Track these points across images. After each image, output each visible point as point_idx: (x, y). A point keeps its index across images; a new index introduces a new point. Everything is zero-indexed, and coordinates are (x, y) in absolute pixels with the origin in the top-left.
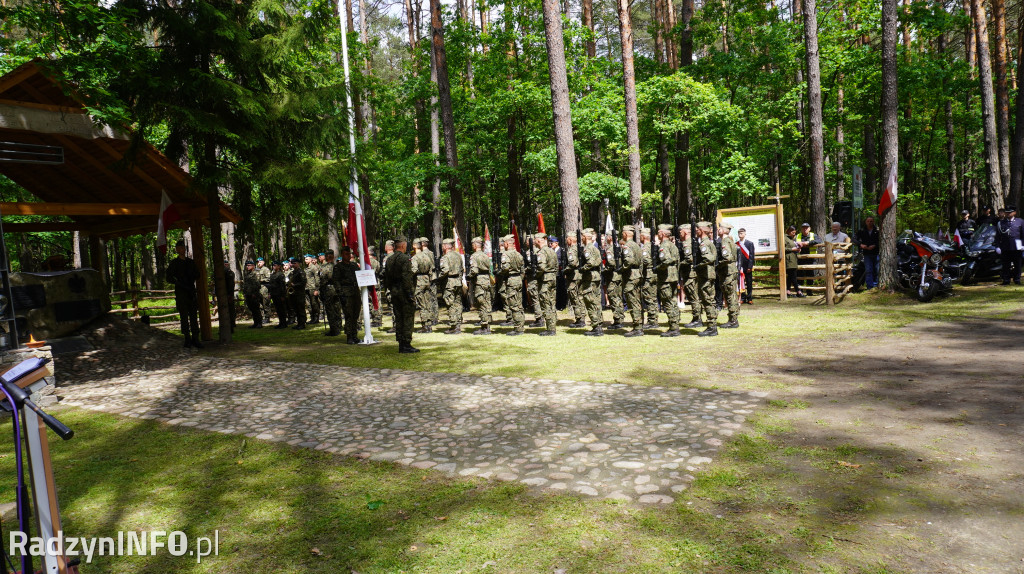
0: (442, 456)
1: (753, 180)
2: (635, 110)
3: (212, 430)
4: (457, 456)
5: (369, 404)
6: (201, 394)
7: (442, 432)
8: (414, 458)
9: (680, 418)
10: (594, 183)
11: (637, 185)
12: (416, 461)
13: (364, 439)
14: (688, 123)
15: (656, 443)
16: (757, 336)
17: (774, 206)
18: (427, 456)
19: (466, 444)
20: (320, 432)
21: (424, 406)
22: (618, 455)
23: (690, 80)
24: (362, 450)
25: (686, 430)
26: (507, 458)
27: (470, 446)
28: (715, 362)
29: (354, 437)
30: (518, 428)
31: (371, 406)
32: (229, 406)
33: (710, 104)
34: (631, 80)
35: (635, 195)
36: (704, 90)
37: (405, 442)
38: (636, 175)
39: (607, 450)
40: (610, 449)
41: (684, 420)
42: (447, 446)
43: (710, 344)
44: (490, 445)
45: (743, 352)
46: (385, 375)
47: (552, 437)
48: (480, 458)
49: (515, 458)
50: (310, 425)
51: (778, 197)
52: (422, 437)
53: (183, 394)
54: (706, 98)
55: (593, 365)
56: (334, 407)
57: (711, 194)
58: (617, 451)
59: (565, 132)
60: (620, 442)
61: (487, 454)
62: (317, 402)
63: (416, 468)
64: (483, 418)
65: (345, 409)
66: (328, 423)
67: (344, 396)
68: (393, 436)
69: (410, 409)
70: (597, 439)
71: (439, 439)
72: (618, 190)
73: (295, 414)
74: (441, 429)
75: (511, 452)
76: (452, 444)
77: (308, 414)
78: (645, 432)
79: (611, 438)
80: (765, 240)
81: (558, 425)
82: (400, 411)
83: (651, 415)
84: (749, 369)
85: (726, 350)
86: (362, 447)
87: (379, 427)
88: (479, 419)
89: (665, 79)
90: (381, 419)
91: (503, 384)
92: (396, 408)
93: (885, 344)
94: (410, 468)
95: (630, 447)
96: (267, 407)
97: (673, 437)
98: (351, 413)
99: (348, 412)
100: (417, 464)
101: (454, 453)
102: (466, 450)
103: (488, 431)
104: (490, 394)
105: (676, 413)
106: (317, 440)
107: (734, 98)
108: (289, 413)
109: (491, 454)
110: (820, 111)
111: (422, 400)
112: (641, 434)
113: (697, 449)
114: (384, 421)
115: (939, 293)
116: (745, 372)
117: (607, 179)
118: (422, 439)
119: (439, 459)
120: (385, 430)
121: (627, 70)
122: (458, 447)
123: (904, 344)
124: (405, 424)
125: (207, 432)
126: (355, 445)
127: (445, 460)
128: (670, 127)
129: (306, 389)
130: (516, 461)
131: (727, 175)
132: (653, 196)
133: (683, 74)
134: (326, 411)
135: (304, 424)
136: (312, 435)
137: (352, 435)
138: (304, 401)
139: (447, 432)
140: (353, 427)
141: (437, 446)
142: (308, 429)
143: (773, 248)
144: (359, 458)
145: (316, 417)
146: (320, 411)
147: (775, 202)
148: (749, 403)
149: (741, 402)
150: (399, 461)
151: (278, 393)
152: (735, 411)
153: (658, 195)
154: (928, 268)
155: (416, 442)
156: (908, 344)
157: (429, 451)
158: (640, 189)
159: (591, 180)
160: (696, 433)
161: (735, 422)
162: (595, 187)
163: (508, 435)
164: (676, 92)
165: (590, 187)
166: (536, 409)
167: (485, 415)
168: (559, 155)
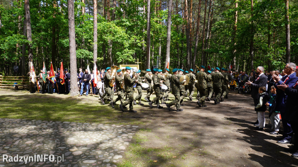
1: (131, 57)
2: (96, 31)
9: (109, 137)
10: (82, 53)
14: (113, 38)
15: (101, 150)
17: (137, 65)
22: (85, 157)
23: (114, 25)
25: (112, 143)
33: (120, 33)
34: (96, 21)
35: (95, 58)
36: (119, 29)
38: (96, 51)
40: (82, 154)
51: (138, 63)
54: (119, 31)
57: (119, 60)
58: (85, 155)
59: (72, 34)
60: (87, 150)
64: (28, 141)
70: (77, 149)
72: (90, 55)
79: (83, 148)
81: (61, 143)
88: (26, 141)
89: (107, 23)
95: (90, 153)
97: (107, 146)
107: (126, 32)
113: (117, 152)
116: (130, 118)
117: (87, 52)
121: (95, 18)
128: (108, 38)
131: (124, 55)
132: (101, 59)
133: (113, 23)
147: (137, 64)
148: (133, 130)
149: (130, 130)
152: (129, 134)
153: (102, 58)
158: (96, 56)
159: (81, 51)
160: (116, 144)
161: (129, 138)
162: (82, 54)
163: (38, 149)
164: (110, 27)
165: (81, 54)
166: (52, 135)
167: (29, 139)
168: (70, 41)
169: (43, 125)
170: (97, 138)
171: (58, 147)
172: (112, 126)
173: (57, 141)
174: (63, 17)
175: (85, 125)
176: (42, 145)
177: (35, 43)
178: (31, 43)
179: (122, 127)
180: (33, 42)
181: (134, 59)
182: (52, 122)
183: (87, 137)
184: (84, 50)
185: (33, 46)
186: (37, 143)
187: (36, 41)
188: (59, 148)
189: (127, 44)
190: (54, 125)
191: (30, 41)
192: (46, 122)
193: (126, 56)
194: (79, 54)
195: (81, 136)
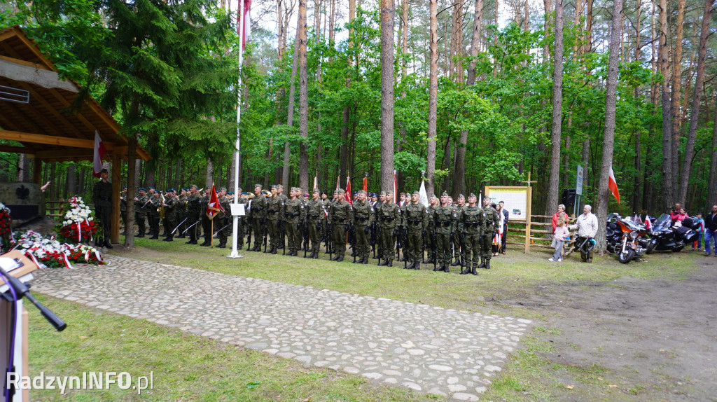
0: (299, 349)
1: (515, 170)
2: (435, 111)
3: (121, 313)
4: (311, 350)
5: (240, 303)
6: (112, 284)
7: (297, 330)
8: (278, 349)
9: (472, 334)
10: (404, 159)
11: (432, 164)
12: (280, 351)
13: (239, 331)
15: (458, 353)
16: (514, 277)
17: (526, 187)
18: (288, 349)
19: (317, 342)
20: (204, 322)
21: (281, 309)
22: (431, 359)
23: (475, 95)
24: (238, 339)
25: (478, 344)
26: (349, 355)
27: (320, 343)
28: (489, 294)
29: (232, 328)
30: (354, 332)
31: (242, 306)
32: (133, 296)
34: (435, 91)
35: (430, 171)
36: (485, 103)
37: (271, 335)
38: (432, 157)
39: (422, 355)
40: (425, 354)
41: (476, 337)
42: (303, 342)
43: (482, 280)
44: (335, 344)
45: (506, 288)
46: (250, 282)
47: (381, 342)
48: (329, 353)
49: (355, 355)
50: (197, 316)
51: (529, 182)
52: (283, 333)
53: (97, 283)
54: (485, 109)
55: (401, 288)
56: (214, 304)
58: (431, 357)
59: (389, 122)
60: (432, 349)
61: (334, 351)
62: (201, 299)
63: (280, 357)
64: (327, 322)
65: (222, 306)
66: (210, 315)
67: (220, 296)
68: (261, 331)
69: (271, 310)
70: (414, 345)
71: (296, 336)
72: (419, 166)
73: (185, 306)
74: (297, 328)
75: (352, 351)
76: (306, 341)
77: (194, 307)
78: (448, 344)
79: (425, 346)
80: (518, 211)
81: (383, 332)
82: (264, 311)
83: (450, 330)
84: (513, 301)
85: (494, 286)
86: (239, 337)
87: (249, 322)
88: (324, 323)
89: (458, 93)
90: (250, 316)
91: (338, 297)
92: (261, 309)
93: (605, 291)
94: (276, 356)
95: (440, 354)
96: (162, 299)
97: (470, 349)
98: (227, 309)
99: (225, 308)
100: (281, 354)
101: (309, 348)
102: (317, 346)
103: (332, 333)
104: (330, 304)
105: (469, 330)
106: (203, 328)
107: (501, 109)
108: (180, 305)
109: (337, 351)
110: (560, 126)
111: (279, 304)
112: (446, 345)
113: (489, 360)
114: (253, 318)
115: (633, 258)
116: (510, 304)
117: (415, 158)
118: (283, 335)
119: (298, 352)
120: (254, 325)
121: (433, 84)
122: (311, 343)
123: (618, 293)
124: (269, 322)
125: (118, 314)
126: (232, 334)
127: (302, 352)
128: (460, 127)
129: (191, 288)
130: (356, 358)
131: (496, 163)
132: (444, 172)
133: (471, 91)
134: (208, 306)
135: (192, 314)
136: (199, 324)
137: (229, 327)
138: (191, 297)
139: (301, 331)
140: (229, 320)
141: (295, 342)
142: (195, 319)
143: (522, 217)
144: (236, 346)
145: (200, 310)
146: (204, 306)
147: (525, 184)
148: (520, 327)
149: (514, 326)
150: (268, 351)
151: (170, 289)
152: (511, 333)
153: (446, 172)
154: (628, 240)
155: (279, 336)
156: (621, 293)
157: (289, 345)
158: (434, 166)
159: (402, 156)
160: (486, 347)
161: (512, 341)
162: (403, 162)
163: (348, 337)
164: (465, 102)
165: (401, 161)
166: (365, 318)
167: (328, 320)
168: (382, 136)
169: (344, 300)
170: (448, 332)
171: (380, 338)
172: (475, 316)
173: (377, 329)
174: (367, 87)
175: (420, 307)
176: (352, 331)
177: (314, 142)
178: (308, 141)
179: (496, 318)
180: (310, 140)
181: (520, 174)
182: (359, 296)
183: (428, 328)
184: (408, 154)
185: (309, 147)
186: (344, 327)
187: (317, 137)
188: (382, 339)
189: (502, 138)
190: (362, 302)
191: (304, 138)
192: (348, 295)
193: (503, 167)
194: (398, 162)
195: (416, 325)
